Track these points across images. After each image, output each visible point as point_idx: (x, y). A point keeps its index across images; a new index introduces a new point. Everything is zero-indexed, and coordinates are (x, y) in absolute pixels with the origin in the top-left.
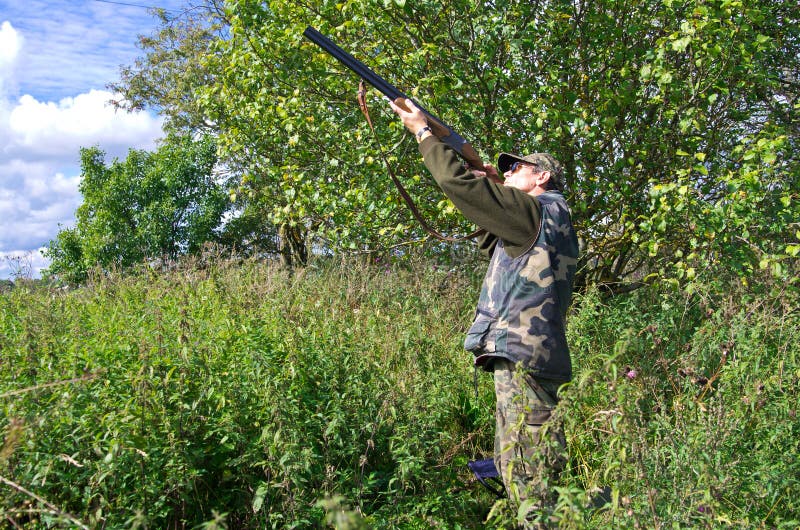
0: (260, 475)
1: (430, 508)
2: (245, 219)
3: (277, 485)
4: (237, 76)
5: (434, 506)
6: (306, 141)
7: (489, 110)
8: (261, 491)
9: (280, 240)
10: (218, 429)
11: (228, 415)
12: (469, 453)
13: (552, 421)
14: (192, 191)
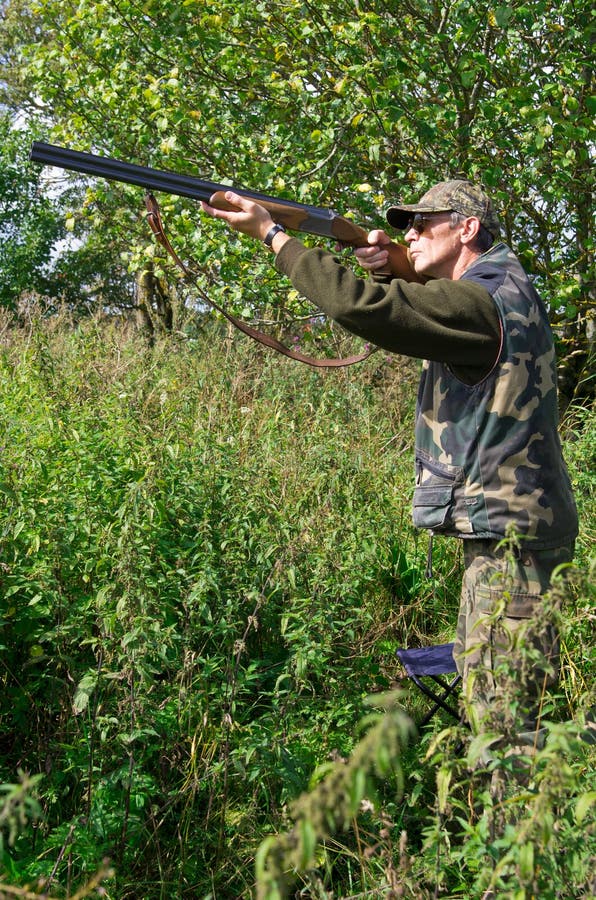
0: (87, 658)
1: (335, 722)
2: (86, 254)
3: (110, 675)
4: (86, 34)
5: (341, 717)
6: (186, 146)
7: (467, 116)
8: (87, 683)
9: (138, 290)
10: (26, 585)
11: (43, 564)
12: (398, 635)
13: (534, 619)
14: (8, 206)
